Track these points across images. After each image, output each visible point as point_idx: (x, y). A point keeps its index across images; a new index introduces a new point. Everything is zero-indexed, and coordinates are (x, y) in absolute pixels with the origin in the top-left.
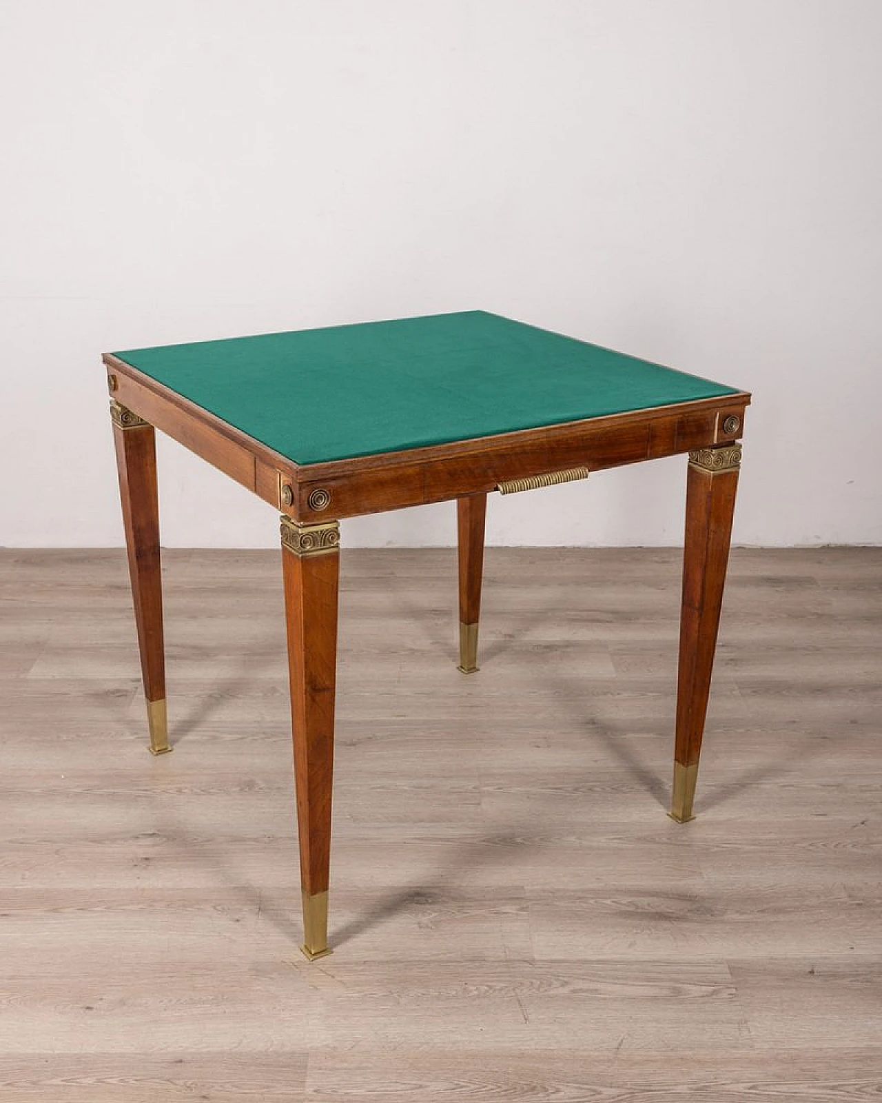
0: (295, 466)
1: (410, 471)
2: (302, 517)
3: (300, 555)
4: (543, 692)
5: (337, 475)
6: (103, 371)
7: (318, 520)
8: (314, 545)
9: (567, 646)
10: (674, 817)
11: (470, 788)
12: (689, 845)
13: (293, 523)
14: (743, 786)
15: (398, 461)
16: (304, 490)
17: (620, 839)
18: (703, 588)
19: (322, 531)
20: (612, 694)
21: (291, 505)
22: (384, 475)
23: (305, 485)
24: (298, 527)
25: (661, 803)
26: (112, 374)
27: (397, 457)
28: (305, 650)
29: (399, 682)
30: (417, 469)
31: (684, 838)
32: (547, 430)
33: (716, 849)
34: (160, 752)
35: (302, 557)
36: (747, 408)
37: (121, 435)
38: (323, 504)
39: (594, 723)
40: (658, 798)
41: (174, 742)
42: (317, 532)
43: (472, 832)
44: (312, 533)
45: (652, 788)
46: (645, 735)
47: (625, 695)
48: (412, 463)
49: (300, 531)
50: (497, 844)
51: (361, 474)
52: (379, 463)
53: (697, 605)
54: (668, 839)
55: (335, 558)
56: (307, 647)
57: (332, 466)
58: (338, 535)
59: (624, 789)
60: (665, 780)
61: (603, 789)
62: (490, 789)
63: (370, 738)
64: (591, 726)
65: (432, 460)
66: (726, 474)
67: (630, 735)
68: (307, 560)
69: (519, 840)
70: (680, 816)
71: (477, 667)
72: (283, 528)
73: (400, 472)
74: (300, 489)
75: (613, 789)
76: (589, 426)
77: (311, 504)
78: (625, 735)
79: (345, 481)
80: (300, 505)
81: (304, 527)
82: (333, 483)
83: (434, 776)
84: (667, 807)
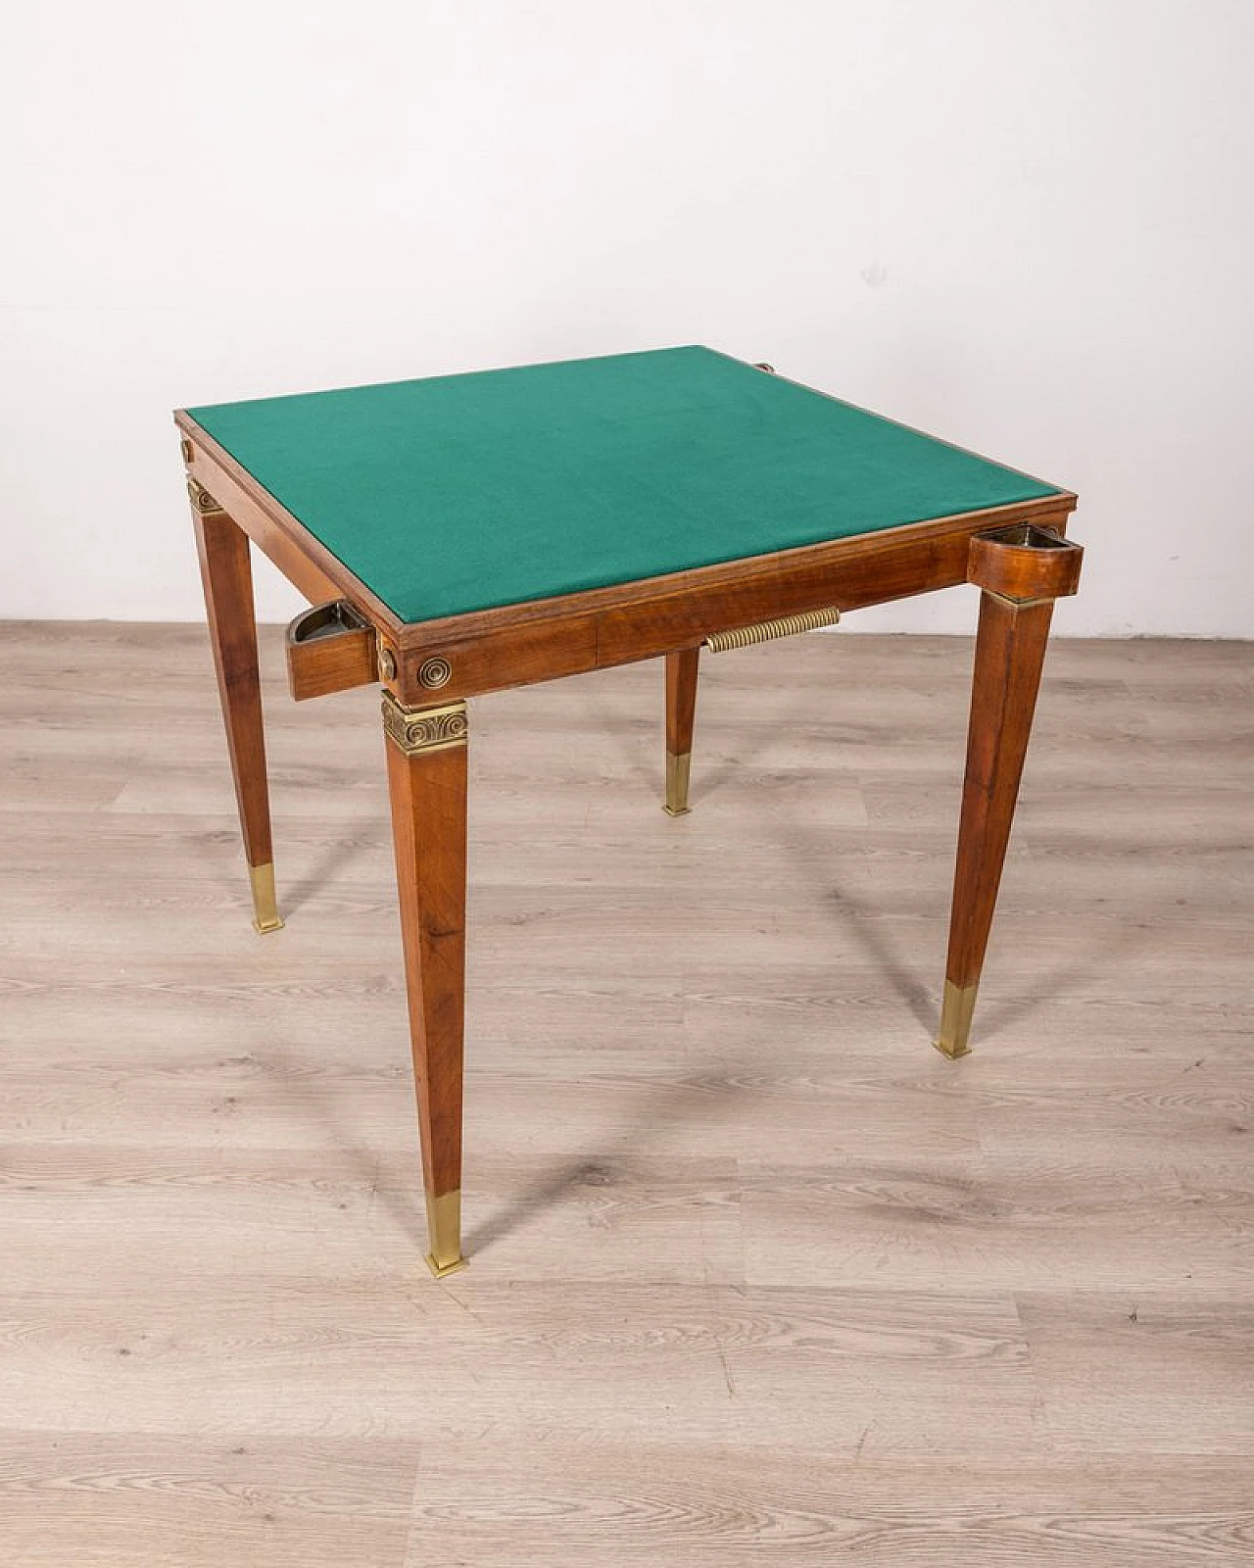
0: (398, 625)
1: (576, 625)
2: (408, 700)
3: (408, 753)
4: (771, 847)
5: (461, 636)
6: (176, 436)
7: (435, 700)
8: (429, 737)
9: (806, 778)
10: (942, 1048)
11: (670, 995)
12: (962, 1096)
13: (396, 704)
14: (1035, 1000)
15: (556, 612)
16: (412, 661)
17: (869, 1083)
18: (996, 760)
19: (440, 717)
20: (862, 851)
21: (395, 677)
22: (536, 633)
23: (412, 652)
24: (403, 712)
25: (924, 1025)
26: (186, 439)
27: (554, 606)
28: (418, 883)
29: (586, 827)
30: (585, 622)
31: (956, 1084)
32: (782, 559)
33: (999, 1103)
34: (267, 930)
35: (411, 756)
36: (1070, 514)
37: (201, 522)
38: (439, 681)
39: (837, 897)
40: (921, 1018)
41: (287, 913)
42: (433, 719)
43: (666, 1067)
44: (425, 720)
45: (913, 1001)
46: (905, 917)
47: (879, 853)
48: (577, 614)
49: (407, 719)
50: (701, 1087)
51: (498, 634)
52: (526, 616)
53: (986, 783)
54: (935, 1084)
55: (461, 753)
56: (422, 880)
57: (455, 624)
58: (466, 722)
59: (876, 1001)
60: (932, 990)
61: (848, 1002)
62: (696, 997)
63: (542, 913)
64: (834, 901)
65: (608, 608)
66: (1036, 607)
67: (885, 917)
68: (418, 760)
69: (732, 1082)
70: (952, 1050)
71: (689, 807)
72: (385, 708)
73: (560, 627)
74: (405, 659)
75: (861, 1001)
76: (844, 550)
77: (423, 678)
78: (879, 916)
79: (475, 644)
80: (406, 683)
81: (413, 712)
82: (456, 648)
83: (624, 976)
84: (933, 1034)
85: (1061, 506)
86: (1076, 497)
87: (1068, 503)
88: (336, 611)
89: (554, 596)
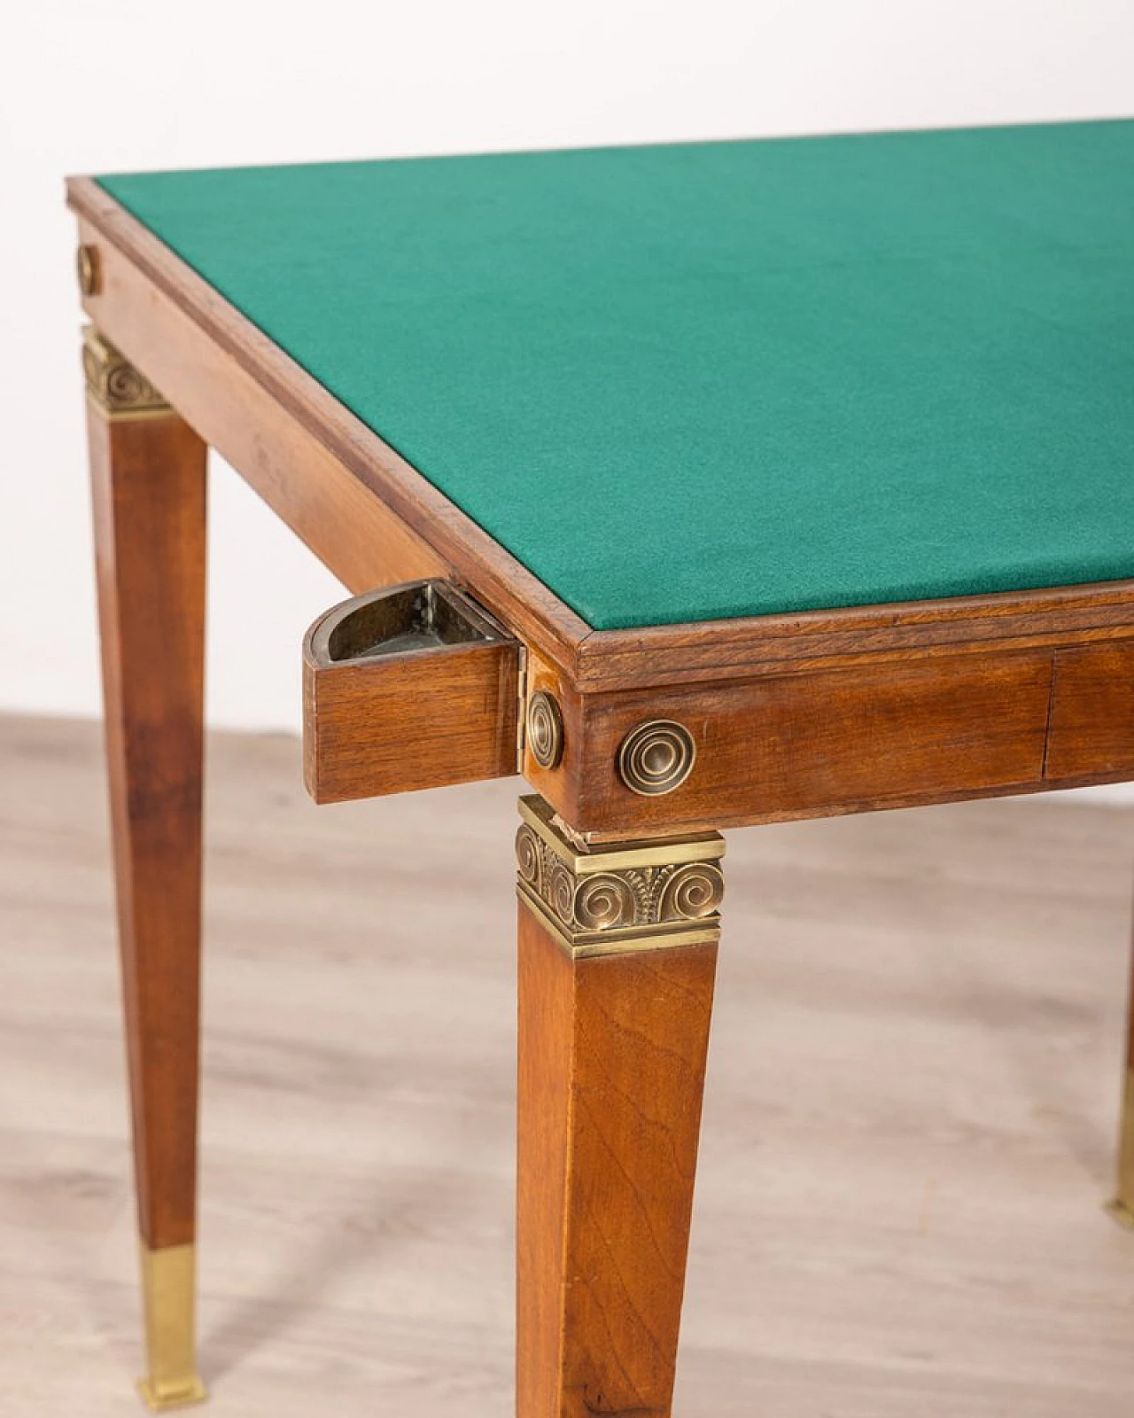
0: (576, 632)
1: (1002, 672)
2: (590, 816)
3: (575, 950)
5: (726, 672)
6: (67, 232)
7: (649, 827)
8: (627, 915)
13: (557, 832)
15: (959, 633)
16: (604, 722)
19: (657, 869)
21: (558, 761)
22: (901, 682)
23: (603, 701)
24: (571, 846)
26: (89, 241)
27: (952, 620)
28: (569, 1279)
30: (1026, 666)
34: (169, 1402)
35: (581, 957)
37: (104, 435)
38: (666, 776)
41: (216, 1369)
42: (640, 871)
44: (622, 872)
48: (1008, 645)
49: (580, 864)
51: (817, 674)
52: (888, 638)
55: (701, 963)
56: (580, 1270)
57: (716, 641)
58: (719, 887)
65: (1085, 637)
68: (597, 966)
72: (525, 839)
73: (964, 673)
74: (589, 716)
77: (626, 768)
79: (758, 697)
80: (586, 775)
81: (596, 849)
82: (711, 702)
88: (425, 604)
89: (951, 596)
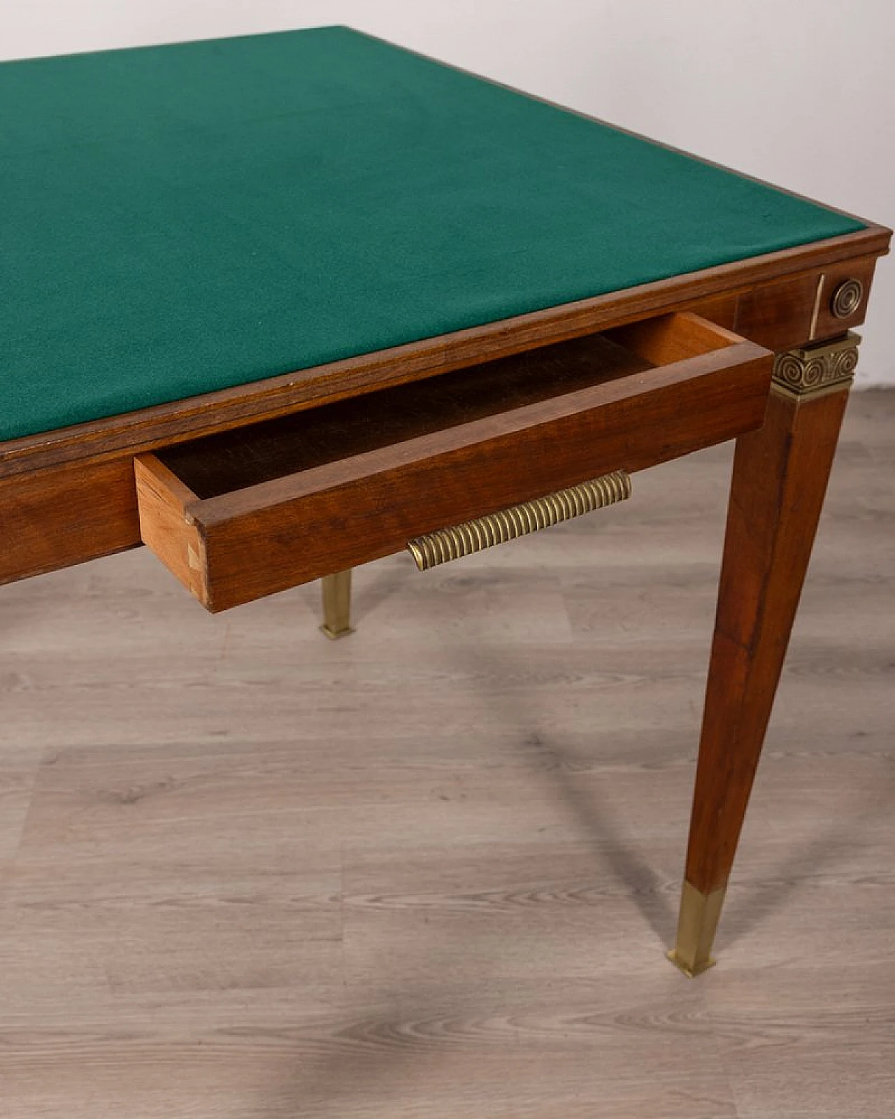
1: (95, 477)
4: (455, 677)
9: (496, 581)
10: (679, 962)
11: (325, 899)
12: (709, 1033)
14: (792, 882)
15: (56, 458)
17: (585, 1020)
18: (760, 611)
20: (567, 678)
25: (655, 927)
29: (223, 657)
30: (113, 471)
31: (699, 1015)
33: (756, 1042)
36: (880, 261)
39: (538, 744)
40: (649, 916)
43: (317, 1011)
45: (638, 891)
46: (624, 769)
47: (588, 681)
50: (365, 1040)
53: (745, 639)
54: (670, 1017)
59: (591, 895)
60: (659, 872)
61: (555, 897)
62: (360, 900)
63: (163, 785)
64: (534, 750)
66: (826, 397)
67: (599, 770)
69: (406, 1029)
70: (691, 964)
71: (352, 624)
75: (571, 895)
76: (548, 330)
78: (589, 768)
83: (264, 873)
84: (665, 939)
85: (869, 247)
86: (891, 233)
87: (879, 244)
